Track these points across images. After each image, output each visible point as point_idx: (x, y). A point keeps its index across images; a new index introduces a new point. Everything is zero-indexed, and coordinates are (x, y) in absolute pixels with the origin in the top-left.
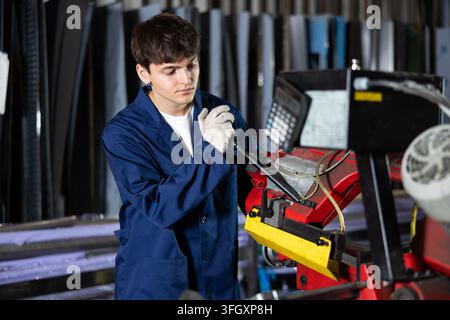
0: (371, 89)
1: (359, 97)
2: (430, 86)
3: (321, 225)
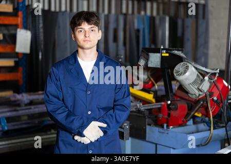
0: (166, 53)
1: (163, 55)
2: (180, 52)
3: (150, 88)
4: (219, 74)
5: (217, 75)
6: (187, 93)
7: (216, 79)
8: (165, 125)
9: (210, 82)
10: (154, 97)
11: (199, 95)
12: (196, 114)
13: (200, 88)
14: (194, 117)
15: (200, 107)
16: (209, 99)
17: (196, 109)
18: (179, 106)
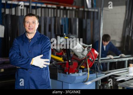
0: (67, 37)
1: (65, 38)
3: (61, 55)
4: (92, 47)
5: (91, 47)
6: (77, 56)
7: (91, 49)
8: (67, 73)
9: (88, 51)
10: (63, 59)
11: (83, 57)
12: (82, 67)
13: (83, 54)
14: (81, 68)
15: (83, 63)
16: (87, 59)
17: (81, 64)
18: (73, 63)
